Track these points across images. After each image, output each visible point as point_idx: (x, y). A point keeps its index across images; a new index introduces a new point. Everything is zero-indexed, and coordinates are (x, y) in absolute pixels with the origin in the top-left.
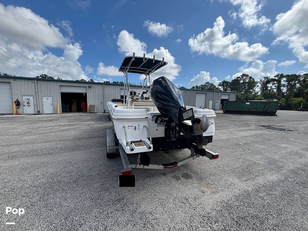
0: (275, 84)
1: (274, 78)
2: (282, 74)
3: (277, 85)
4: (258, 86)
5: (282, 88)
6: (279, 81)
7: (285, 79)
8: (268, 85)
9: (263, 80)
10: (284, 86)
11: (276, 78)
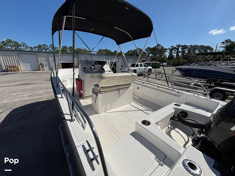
0: (176, 50)
1: (176, 47)
2: (180, 45)
3: (176, 51)
4: (168, 51)
5: (179, 53)
6: (178, 49)
7: (181, 48)
8: (173, 51)
9: (170, 48)
10: (180, 52)
11: (177, 47)
